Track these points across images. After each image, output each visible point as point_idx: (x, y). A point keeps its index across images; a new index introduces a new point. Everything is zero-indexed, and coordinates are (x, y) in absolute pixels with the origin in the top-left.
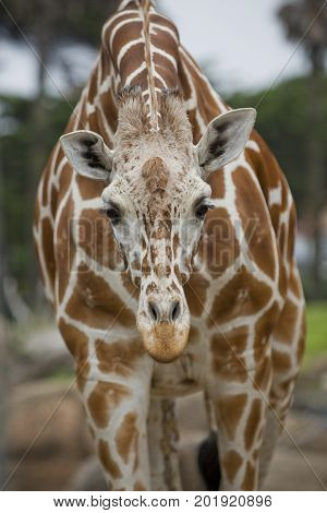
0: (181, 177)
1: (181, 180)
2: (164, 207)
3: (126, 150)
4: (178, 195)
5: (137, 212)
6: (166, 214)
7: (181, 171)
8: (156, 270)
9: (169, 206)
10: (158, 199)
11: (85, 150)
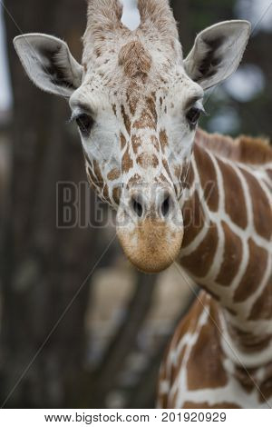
0: (167, 68)
1: (167, 71)
2: (147, 93)
3: (97, 43)
4: (162, 85)
5: (114, 106)
6: (150, 101)
7: (166, 63)
8: (139, 160)
9: (153, 94)
10: (139, 83)
11: (47, 63)
